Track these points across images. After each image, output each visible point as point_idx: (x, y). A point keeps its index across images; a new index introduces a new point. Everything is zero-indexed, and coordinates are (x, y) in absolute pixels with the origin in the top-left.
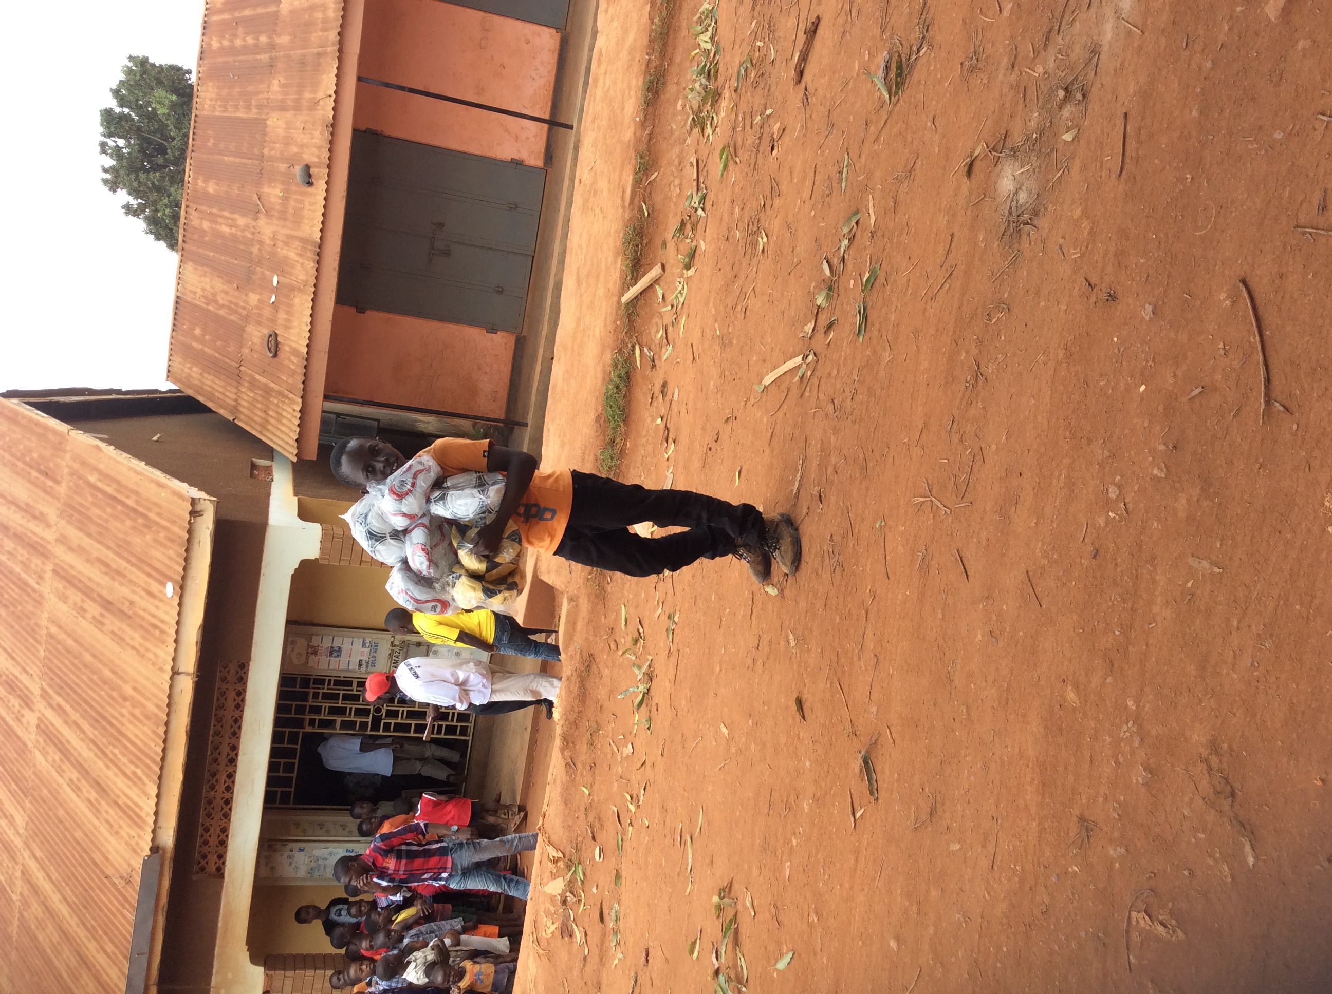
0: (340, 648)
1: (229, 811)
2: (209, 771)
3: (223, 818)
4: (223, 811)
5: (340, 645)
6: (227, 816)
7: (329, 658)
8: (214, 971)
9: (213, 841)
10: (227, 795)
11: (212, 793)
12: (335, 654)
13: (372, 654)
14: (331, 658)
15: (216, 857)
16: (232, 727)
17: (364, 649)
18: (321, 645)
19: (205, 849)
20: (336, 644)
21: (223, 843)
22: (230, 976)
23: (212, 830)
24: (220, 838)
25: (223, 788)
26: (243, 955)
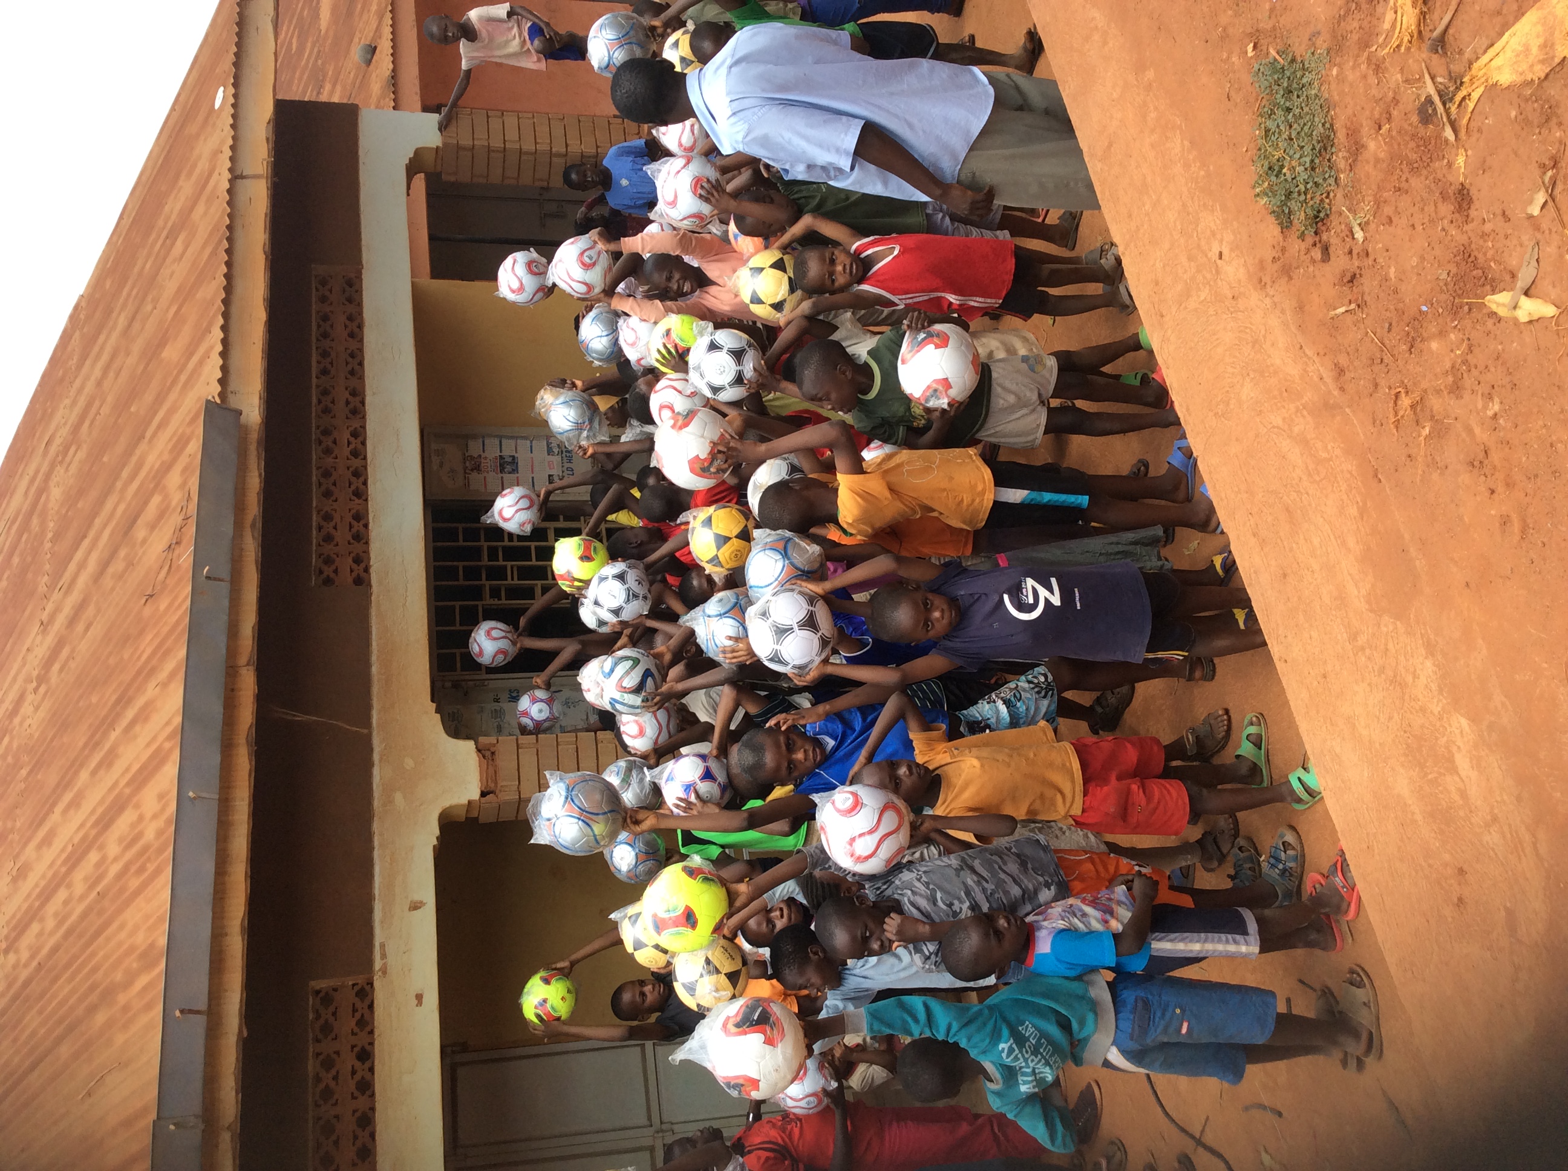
0: (513, 457)
1: (362, 487)
2: (318, 427)
3: (353, 498)
4: (353, 487)
5: (514, 453)
6: (361, 494)
7: (500, 475)
8: (376, 757)
9: (342, 535)
10: (356, 463)
11: (330, 460)
12: (508, 468)
13: (567, 465)
14: (504, 475)
15: (350, 560)
16: (347, 363)
17: (551, 458)
18: (483, 455)
19: (329, 549)
20: (507, 452)
21: (361, 537)
22: (409, 763)
23: (337, 518)
24: (354, 530)
25: (346, 451)
26: (431, 723)
